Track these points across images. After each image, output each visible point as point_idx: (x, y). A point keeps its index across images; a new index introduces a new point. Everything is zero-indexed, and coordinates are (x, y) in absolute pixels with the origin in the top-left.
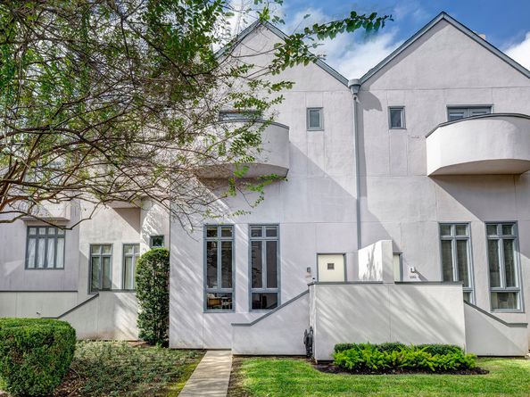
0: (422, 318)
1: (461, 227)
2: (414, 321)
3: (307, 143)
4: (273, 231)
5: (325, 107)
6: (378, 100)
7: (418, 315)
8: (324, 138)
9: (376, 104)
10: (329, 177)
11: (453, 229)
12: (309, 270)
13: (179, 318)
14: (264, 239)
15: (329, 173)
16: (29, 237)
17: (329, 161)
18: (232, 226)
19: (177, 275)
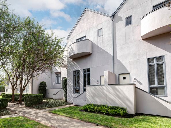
0: (115, 95)
1: (160, 58)
2: (113, 97)
3: (98, 41)
4: (89, 70)
5: (103, 27)
6: (121, 17)
7: (114, 94)
8: (103, 38)
9: (120, 19)
10: (104, 50)
11: (155, 60)
12: (98, 81)
13: (69, 95)
14: (87, 73)
15: (104, 49)
16: (56, 77)
17: (104, 45)
18: (79, 70)
19: (68, 84)
